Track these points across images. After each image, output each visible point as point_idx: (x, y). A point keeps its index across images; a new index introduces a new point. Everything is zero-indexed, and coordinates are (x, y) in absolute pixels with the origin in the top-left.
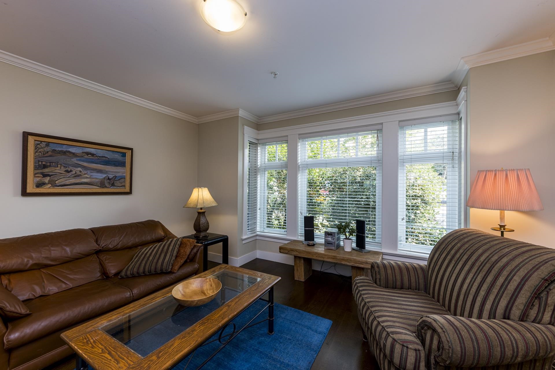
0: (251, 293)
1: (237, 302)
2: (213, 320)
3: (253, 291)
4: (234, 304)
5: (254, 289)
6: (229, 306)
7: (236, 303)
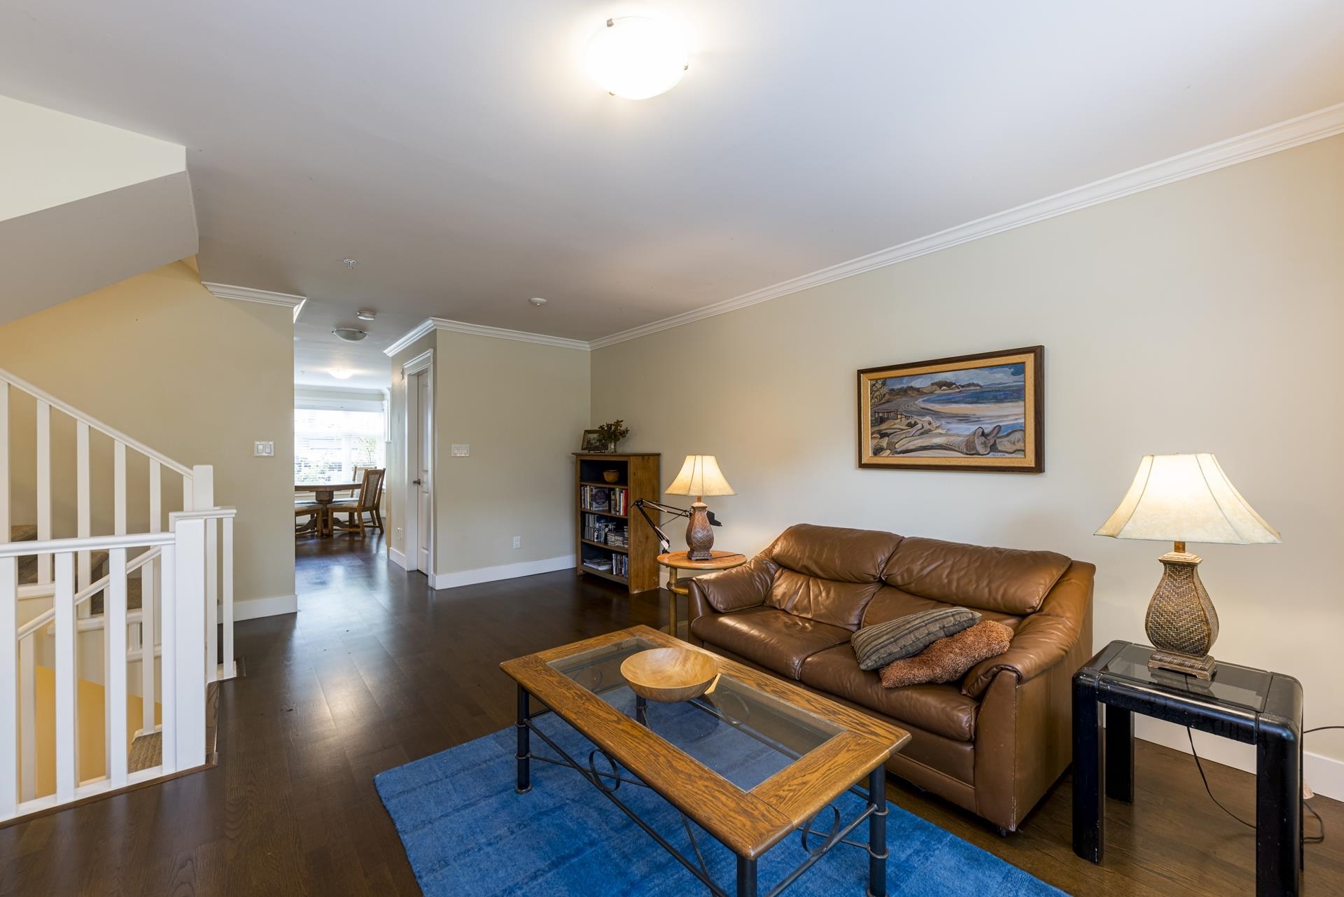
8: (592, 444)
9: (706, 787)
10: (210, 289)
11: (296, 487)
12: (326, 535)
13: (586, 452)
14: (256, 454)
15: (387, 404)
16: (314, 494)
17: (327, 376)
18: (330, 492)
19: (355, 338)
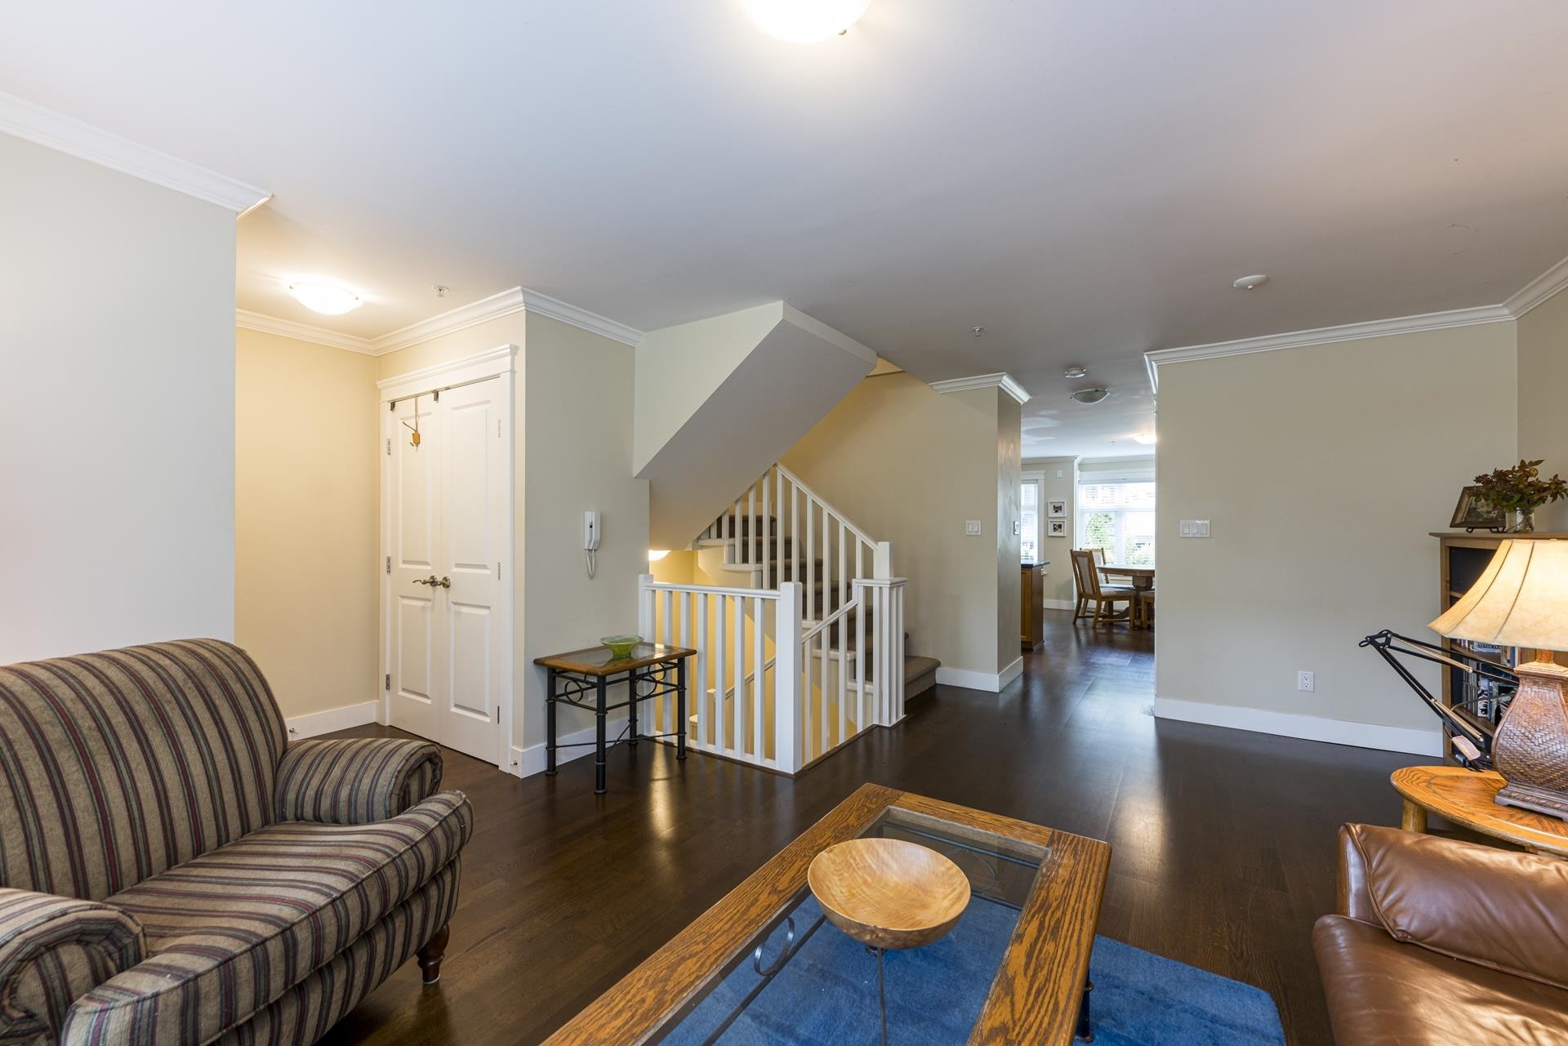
0: (704, 942)
1: (753, 904)
2: (805, 856)
3: (691, 956)
4: (762, 898)
5: (690, 962)
6: (774, 891)
7: (756, 900)
8: (1479, 515)
9: (643, 1001)
10: (935, 388)
11: (1022, 565)
12: (1138, 627)
13: (1462, 530)
14: (967, 533)
15: (1152, 472)
16: (1131, 578)
17: (1133, 443)
18: (1147, 577)
19: (1093, 399)
